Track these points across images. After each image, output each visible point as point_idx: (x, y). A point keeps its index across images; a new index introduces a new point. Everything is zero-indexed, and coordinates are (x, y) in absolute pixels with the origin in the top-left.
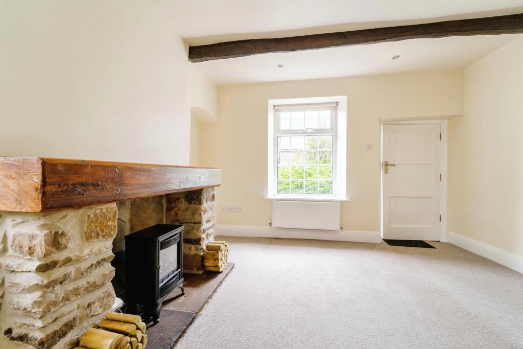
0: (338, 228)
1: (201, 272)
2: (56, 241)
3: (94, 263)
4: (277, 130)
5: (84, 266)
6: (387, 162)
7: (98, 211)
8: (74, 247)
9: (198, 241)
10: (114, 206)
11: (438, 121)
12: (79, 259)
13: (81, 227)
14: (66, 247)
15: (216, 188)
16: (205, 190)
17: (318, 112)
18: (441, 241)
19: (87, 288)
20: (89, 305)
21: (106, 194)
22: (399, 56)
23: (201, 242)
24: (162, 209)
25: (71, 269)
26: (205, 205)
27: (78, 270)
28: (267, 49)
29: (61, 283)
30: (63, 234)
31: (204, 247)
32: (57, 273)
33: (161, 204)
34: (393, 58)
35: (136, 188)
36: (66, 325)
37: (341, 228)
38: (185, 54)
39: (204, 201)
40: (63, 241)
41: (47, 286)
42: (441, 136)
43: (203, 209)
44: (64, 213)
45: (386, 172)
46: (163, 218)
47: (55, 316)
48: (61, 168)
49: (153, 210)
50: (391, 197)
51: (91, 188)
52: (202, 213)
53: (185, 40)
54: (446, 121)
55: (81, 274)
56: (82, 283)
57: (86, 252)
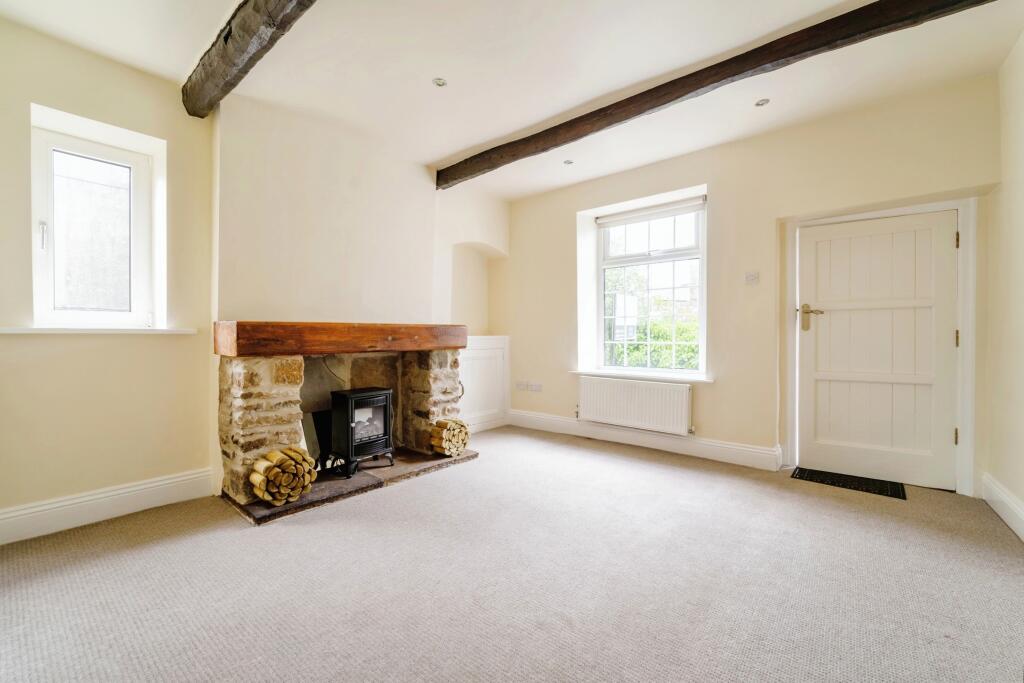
0: (683, 431)
1: (430, 453)
2: (251, 379)
3: (282, 402)
4: (604, 259)
5: (274, 402)
6: (808, 307)
7: (284, 362)
8: (265, 385)
9: (426, 415)
10: (300, 359)
11: (951, 204)
12: (268, 396)
13: (271, 372)
14: (258, 385)
15: (460, 350)
16: (435, 353)
17: (672, 218)
18: (958, 492)
19: (275, 420)
20: (277, 434)
21: (287, 348)
22: (767, 101)
23: (431, 416)
24: (396, 374)
25: (263, 402)
26: (435, 371)
27: (268, 404)
28: (514, 155)
29: (255, 409)
30: (256, 375)
31: (434, 423)
32: (253, 402)
33: (394, 368)
34: (758, 105)
35: (318, 345)
36: (259, 441)
37: (691, 432)
38: (430, 183)
39: (434, 366)
40: (256, 380)
41: (246, 408)
42: (958, 240)
43: (432, 375)
44: (257, 359)
45: (805, 326)
46: (396, 384)
47: (252, 431)
48: (248, 328)
49: (382, 374)
50: (817, 381)
51: (273, 343)
52: (431, 381)
53: (428, 167)
54: (972, 200)
55: (271, 408)
56: (271, 414)
57: (274, 392)
